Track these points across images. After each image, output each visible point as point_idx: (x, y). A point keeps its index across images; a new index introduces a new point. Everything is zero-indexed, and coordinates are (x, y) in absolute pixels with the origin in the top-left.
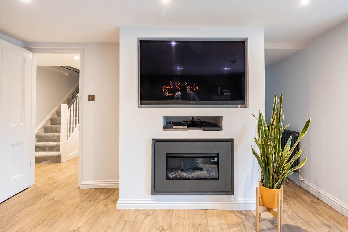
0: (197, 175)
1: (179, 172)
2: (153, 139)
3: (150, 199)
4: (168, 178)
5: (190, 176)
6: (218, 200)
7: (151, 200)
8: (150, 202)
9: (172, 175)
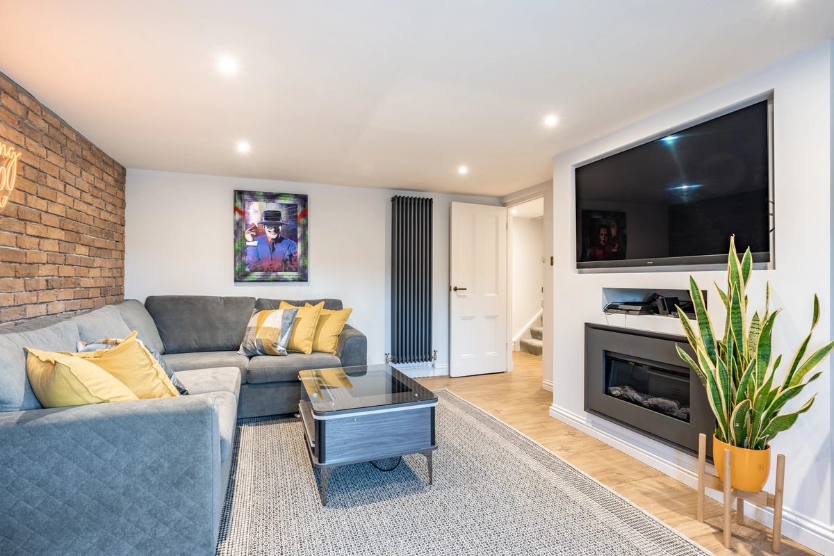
0: (656, 403)
1: (627, 388)
2: (586, 324)
3: (585, 419)
4: (608, 392)
5: (645, 402)
6: (679, 462)
7: (587, 421)
8: (584, 422)
9: (616, 391)
